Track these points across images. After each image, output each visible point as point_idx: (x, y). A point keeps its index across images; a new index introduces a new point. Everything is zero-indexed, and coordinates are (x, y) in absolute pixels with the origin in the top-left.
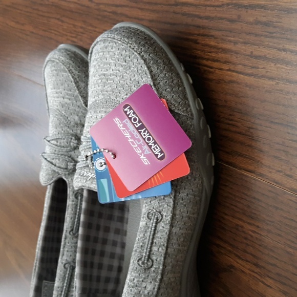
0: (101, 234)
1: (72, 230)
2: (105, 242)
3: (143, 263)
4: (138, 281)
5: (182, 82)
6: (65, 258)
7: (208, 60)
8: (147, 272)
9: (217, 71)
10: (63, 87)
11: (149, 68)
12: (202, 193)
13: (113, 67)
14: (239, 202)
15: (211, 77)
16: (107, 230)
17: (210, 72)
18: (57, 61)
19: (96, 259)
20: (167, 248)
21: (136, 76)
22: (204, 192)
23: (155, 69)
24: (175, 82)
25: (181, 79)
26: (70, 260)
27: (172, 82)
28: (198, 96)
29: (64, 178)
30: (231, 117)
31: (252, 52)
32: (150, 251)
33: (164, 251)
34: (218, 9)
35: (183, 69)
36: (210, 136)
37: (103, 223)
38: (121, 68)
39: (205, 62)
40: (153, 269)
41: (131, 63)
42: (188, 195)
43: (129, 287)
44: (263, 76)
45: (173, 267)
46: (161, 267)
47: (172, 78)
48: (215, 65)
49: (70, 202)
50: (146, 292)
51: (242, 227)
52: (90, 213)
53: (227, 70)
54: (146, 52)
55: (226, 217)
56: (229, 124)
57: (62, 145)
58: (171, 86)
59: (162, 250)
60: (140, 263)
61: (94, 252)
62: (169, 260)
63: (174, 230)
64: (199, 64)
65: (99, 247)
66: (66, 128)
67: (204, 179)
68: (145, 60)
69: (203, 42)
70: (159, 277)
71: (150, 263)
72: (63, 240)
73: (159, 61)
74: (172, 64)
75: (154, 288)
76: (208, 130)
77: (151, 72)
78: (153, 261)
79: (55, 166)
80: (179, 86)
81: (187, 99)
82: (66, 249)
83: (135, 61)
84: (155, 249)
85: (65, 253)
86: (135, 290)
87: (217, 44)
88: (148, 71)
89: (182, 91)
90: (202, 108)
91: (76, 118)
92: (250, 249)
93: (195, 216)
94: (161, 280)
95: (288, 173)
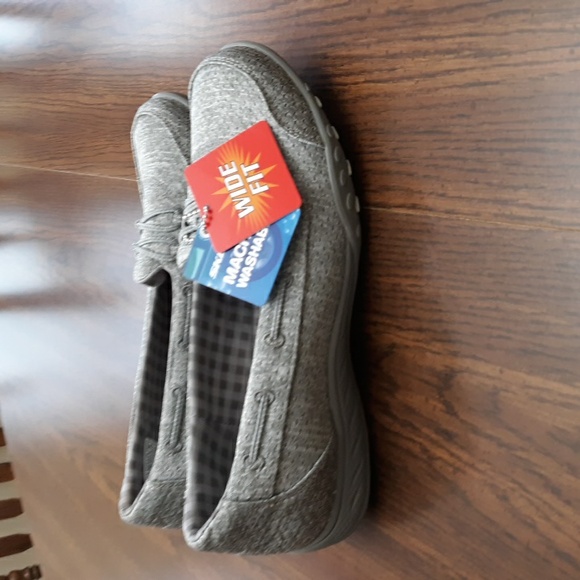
0: (222, 340)
1: (182, 341)
2: (227, 351)
3: (272, 340)
4: (267, 364)
5: (307, 106)
6: (174, 381)
7: (340, 75)
8: (278, 351)
9: (353, 87)
10: (158, 147)
11: (262, 89)
12: (345, 248)
13: (218, 97)
14: (393, 253)
15: (347, 96)
16: (230, 334)
17: (344, 91)
18: (150, 114)
19: (217, 374)
20: (302, 318)
21: (248, 103)
22: (348, 247)
23: (270, 91)
24: (297, 104)
25: (305, 101)
26: (180, 383)
27: (294, 104)
28: (332, 124)
29: (166, 268)
30: (373, 143)
31: (387, 52)
32: (280, 324)
33: (298, 323)
34: (345, 7)
35: (308, 89)
36: (350, 172)
37: (222, 323)
38: (228, 96)
39: (338, 80)
40: (285, 347)
41: (240, 87)
42: (324, 249)
43: (256, 373)
44: (402, 78)
45: (312, 345)
46: (296, 344)
47: (293, 100)
48: (350, 79)
49: (176, 302)
50: (278, 378)
51: (399, 285)
52: (203, 308)
53: (364, 82)
54: (257, 71)
55: (380, 279)
56: (372, 152)
57: (162, 223)
58: (291, 110)
59: (296, 321)
60: (268, 340)
61: (212, 365)
62: (306, 336)
63: (310, 295)
64: (331, 84)
65: (219, 357)
66: (166, 200)
67: (347, 228)
68: (257, 81)
69: (333, 55)
70: (294, 357)
71: (281, 340)
72: (170, 355)
73: (276, 80)
74: (293, 84)
75: (288, 373)
76: (347, 166)
77: (265, 94)
78: (284, 337)
79: (154, 252)
80: (303, 110)
81: (315, 125)
82: (175, 369)
83: (245, 83)
84: (286, 321)
85: (174, 374)
86: (263, 377)
87: (348, 53)
88: (261, 93)
89: (307, 115)
90: (337, 136)
91: (179, 186)
92: (411, 312)
93: (338, 278)
94: (297, 361)
95: (441, 192)
